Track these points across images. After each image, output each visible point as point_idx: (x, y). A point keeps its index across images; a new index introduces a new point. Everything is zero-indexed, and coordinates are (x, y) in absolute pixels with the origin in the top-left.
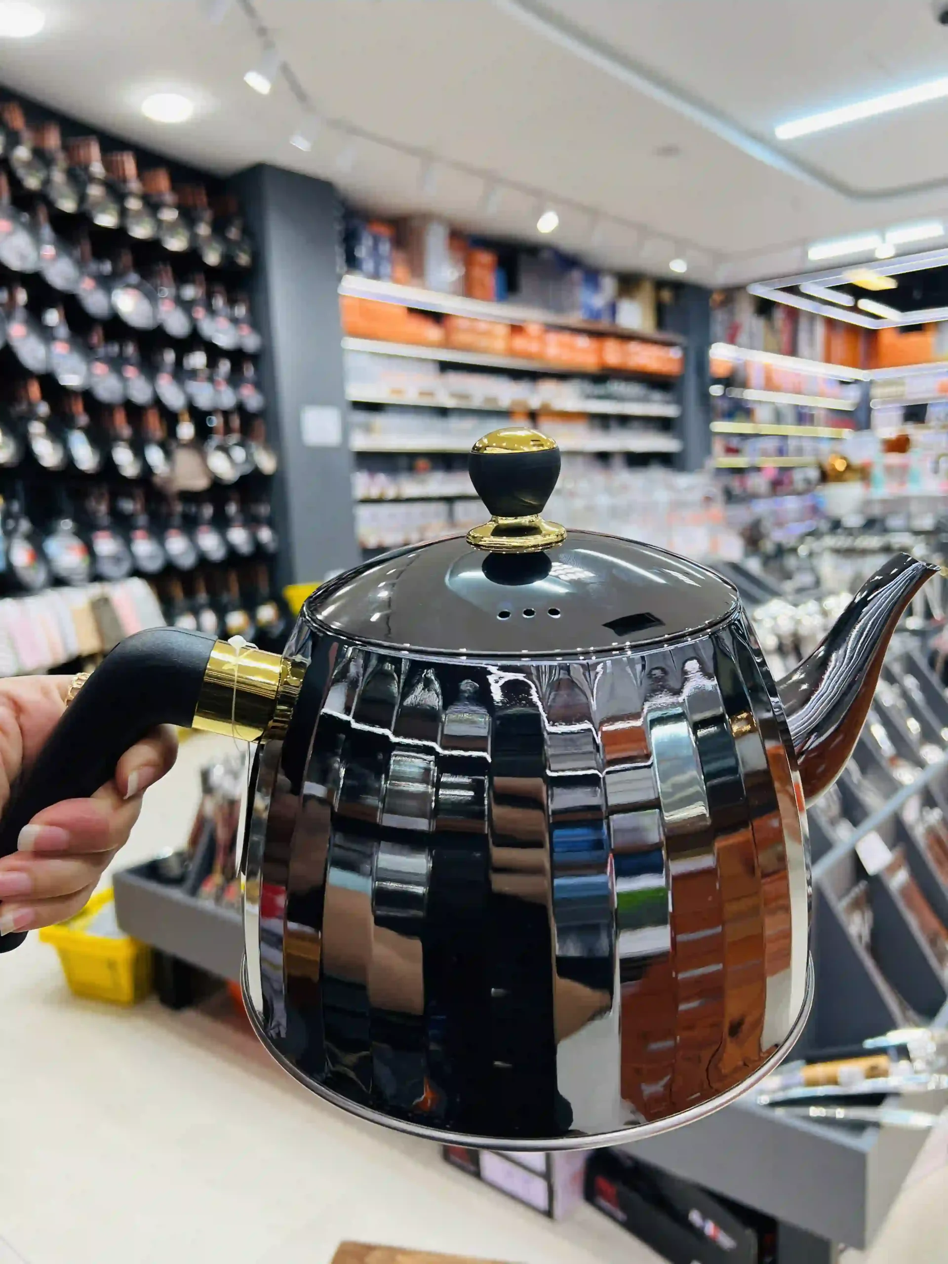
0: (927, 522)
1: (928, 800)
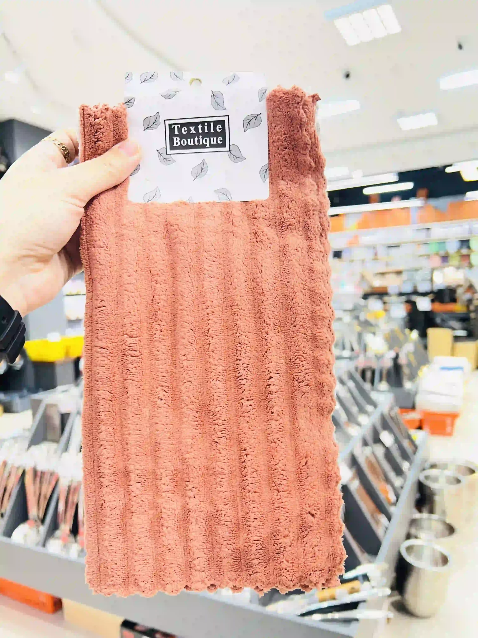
0: (350, 306)
1: (365, 443)
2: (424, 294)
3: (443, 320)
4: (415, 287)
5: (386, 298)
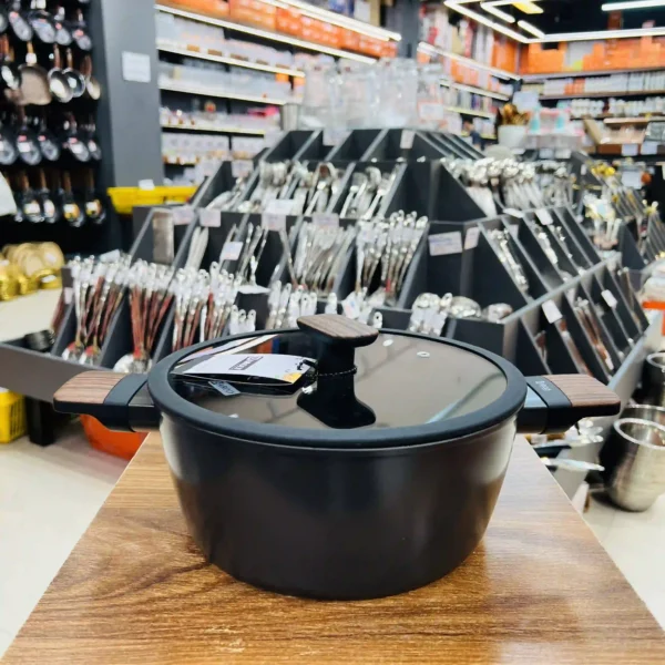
0: (566, 154)
1: (580, 293)
5: (617, 162)
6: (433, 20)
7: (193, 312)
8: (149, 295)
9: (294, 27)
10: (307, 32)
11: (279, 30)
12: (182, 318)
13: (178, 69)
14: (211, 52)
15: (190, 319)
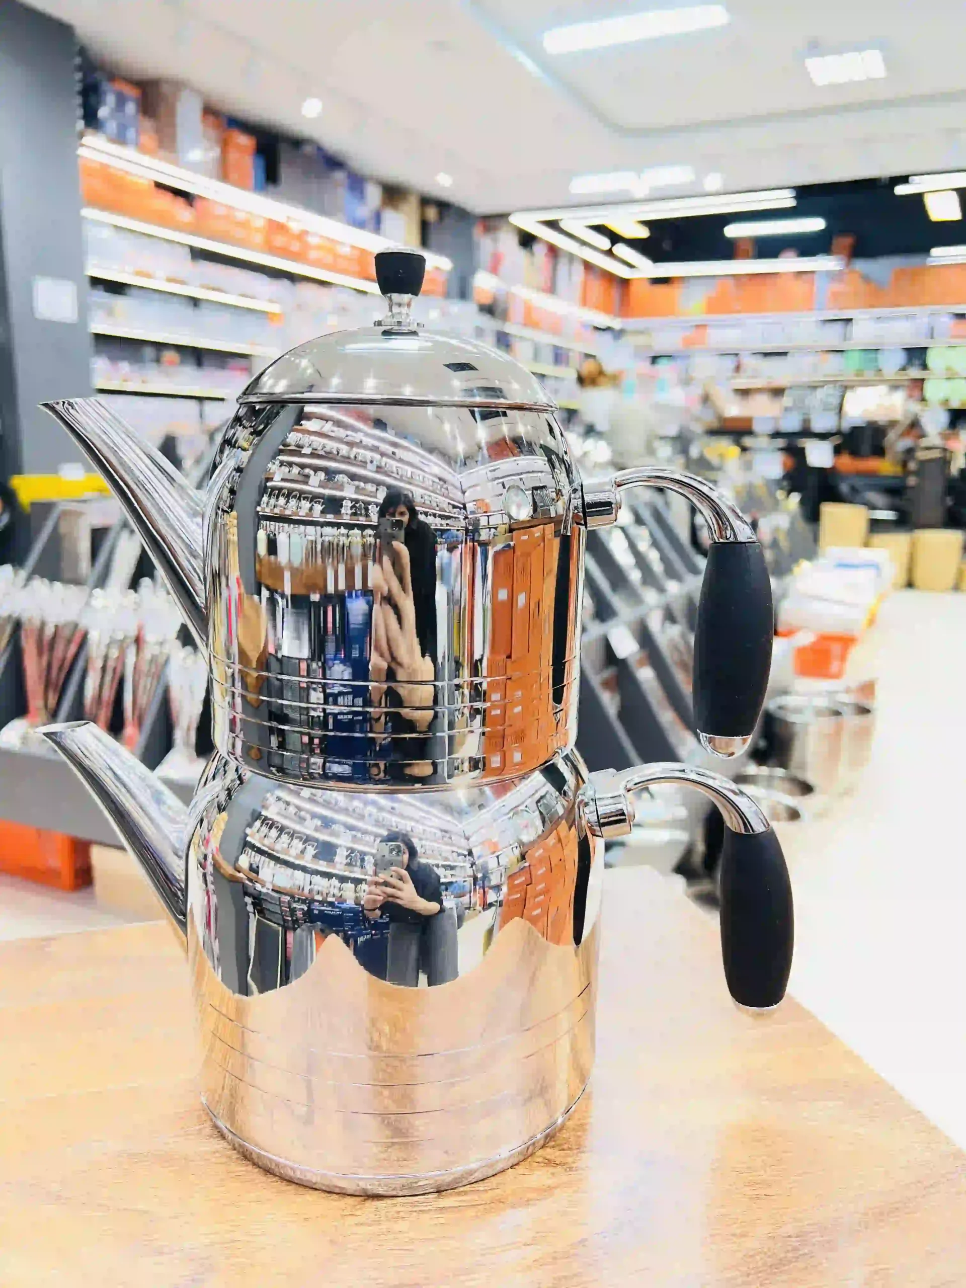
1: (670, 617)
2: (823, 436)
3: (854, 490)
4: (806, 421)
5: (747, 441)
6: (495, 240)
7: (114, 653)
8: (49, 631)
9: (295, 247)
10: (313, 255)
11: (272, 250)
12: (99, 664)
13: (119, 302)
14: (170, 280)
15: (111, 664)
